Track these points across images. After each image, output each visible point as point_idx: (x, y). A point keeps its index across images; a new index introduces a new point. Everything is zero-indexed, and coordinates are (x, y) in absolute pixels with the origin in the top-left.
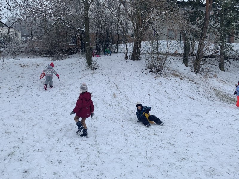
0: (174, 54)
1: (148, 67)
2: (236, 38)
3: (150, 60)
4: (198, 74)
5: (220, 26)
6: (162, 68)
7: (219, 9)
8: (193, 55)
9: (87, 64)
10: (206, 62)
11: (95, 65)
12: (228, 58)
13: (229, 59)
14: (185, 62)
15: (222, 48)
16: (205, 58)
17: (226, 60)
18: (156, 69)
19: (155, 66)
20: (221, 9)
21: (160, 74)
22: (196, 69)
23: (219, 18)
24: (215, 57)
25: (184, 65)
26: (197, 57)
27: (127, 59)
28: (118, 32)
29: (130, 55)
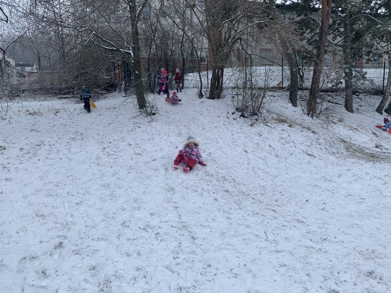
1: (237, 109)
2: (368, 60)
3: (241, 98)
4: (315, 118)
5: (345, 42)
6: (258, 110)
7: (342, 15)
8: (306, 89)
9: (138, 107)
10: (323, 99)
11: (153, 107)
12: (357, 92)
13: (358, 94)
14: (293, 100)
15: (349, 75)
16: (322, 93)
17: (354, 96)
18: (249, 111)
19: (247, 107)
20: (345, 14)
22: (311, 110)
23: (342, 30)
24: (336, 91)
25: (291, 104)
26: (311, 92)
27: (202, 97)
28: (183, 55)
29: (207, 91)
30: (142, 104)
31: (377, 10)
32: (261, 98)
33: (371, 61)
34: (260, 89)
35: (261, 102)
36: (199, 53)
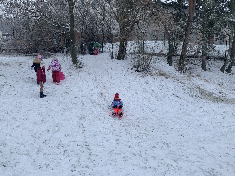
0: (158, 54)
1: (134, 66)
2: (217, 39)
3: (136, 59)
4: (182, 73)
5: (203, 27)
6: (148, 67)
7: (202, 10)
8: (177, 55)
9: (72, 63)
10: (188, 62)
11: (81, 63)
12: (209, 58)
14: (170, 62)
15: (204, 48)
16: (188, 58)
17: (207, 60)
18: (142, 68)
19: (141, 65)
20: (204, 10)
21: (146, 73)
22: (180, 68)
23: (202, 20)
24: (197, 57)
25: (168, 64)
26: (181, 57)
27: (113, 58)
28: (103, 31)
29: (116, 54)
30: (75, 61)
31: (224, 8)
32: (150, 59)
33: (219, 40)
34: (149, 54)
35: (150, 62)
36: (112, 31)
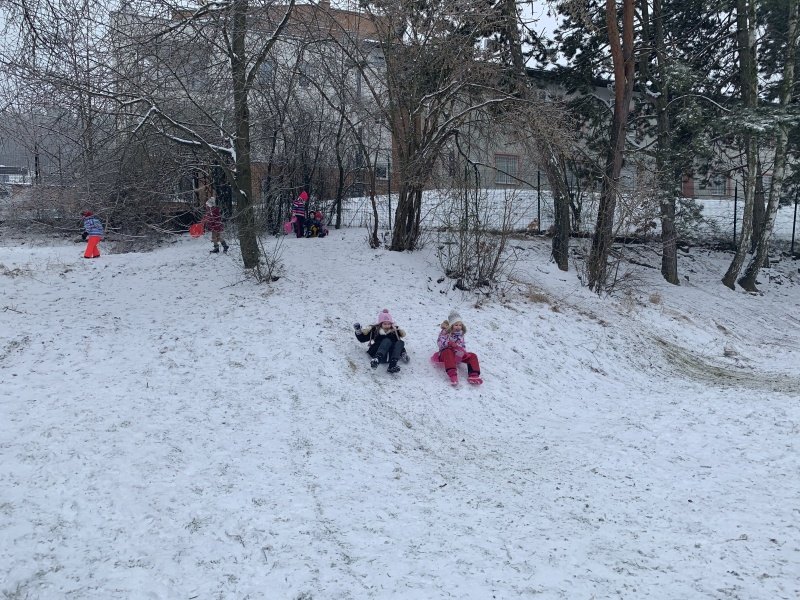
1: (448, 273)
2: (704, 182)
3: (455, 249)
4: (604, 294)
5: (660, 146)
6: (491, 275)
7: (653, 94)
8: (587, 236)
9: (243, 263)
10: (620, 257)
11: (273, 265)
12: (685, 244)
14: (560, 258)
15: (668, 210)
16: (616, 245)
17: (679, 251)
18: (472, 277)
19: (469, 269)
20: (659, 93)
22: (597, 279)
23: (654, 122)
24: (645, 240)
25: (556, 265)
26: (596, 242)
27: (377, 246)
28: (340, 162)
29: (387, 234)
30: (251, 258)
31: (719, 87)
32: (497, 251)
33: (710, 185)
34: (495, 233)
35: (497, 260)
36: (372, 159)
